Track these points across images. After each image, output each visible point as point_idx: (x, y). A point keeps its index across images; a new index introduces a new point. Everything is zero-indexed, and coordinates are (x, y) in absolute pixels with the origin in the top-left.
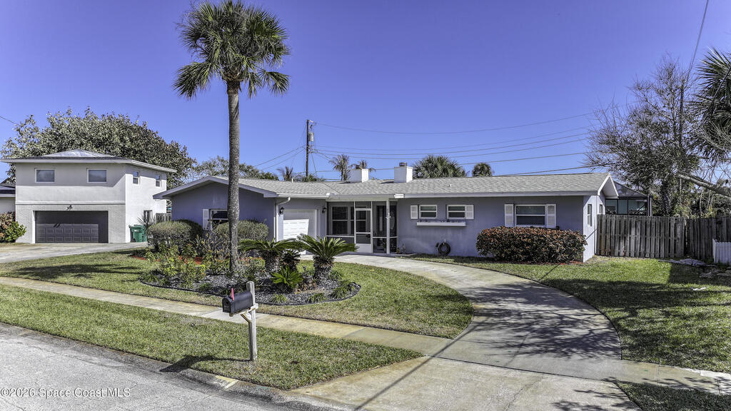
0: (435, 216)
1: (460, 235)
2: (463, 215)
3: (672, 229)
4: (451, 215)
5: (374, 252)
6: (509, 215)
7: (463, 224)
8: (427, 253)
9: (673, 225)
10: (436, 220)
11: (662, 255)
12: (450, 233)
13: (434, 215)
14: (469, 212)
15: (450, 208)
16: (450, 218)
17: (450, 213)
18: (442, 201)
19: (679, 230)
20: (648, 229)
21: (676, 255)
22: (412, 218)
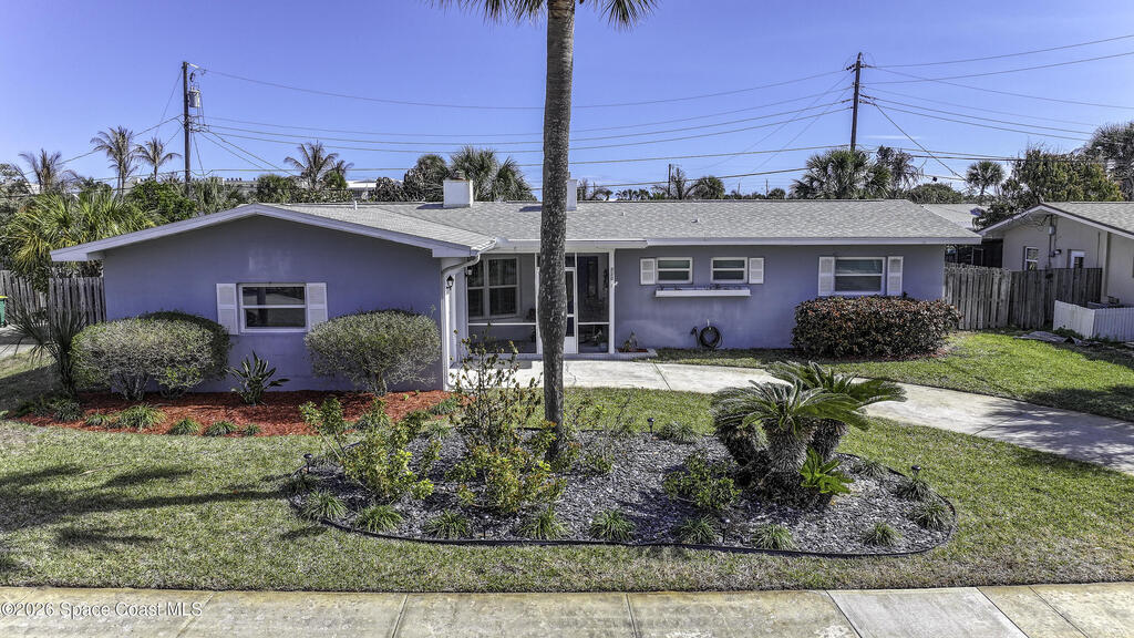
0: (687, 278)
1: (737, 312)
2: (740, 276)
3: (996, 287)
4: (717, 275)
5: (580, 351)
6: (826, 274)
7: (746, 292)
8: (673, 345)
9: (996, 280)
10: (692, 286)
11: (980, 326)
12: (717, 308)
13: (685, 276)
14: (755, 272)
15: (716, 264)
16: (717, 282)
17: (715, 272)
18: (701, 252)
19: (1003, 287)
20: (964, 288)
21: (998, 324)
22: (642, 283)
